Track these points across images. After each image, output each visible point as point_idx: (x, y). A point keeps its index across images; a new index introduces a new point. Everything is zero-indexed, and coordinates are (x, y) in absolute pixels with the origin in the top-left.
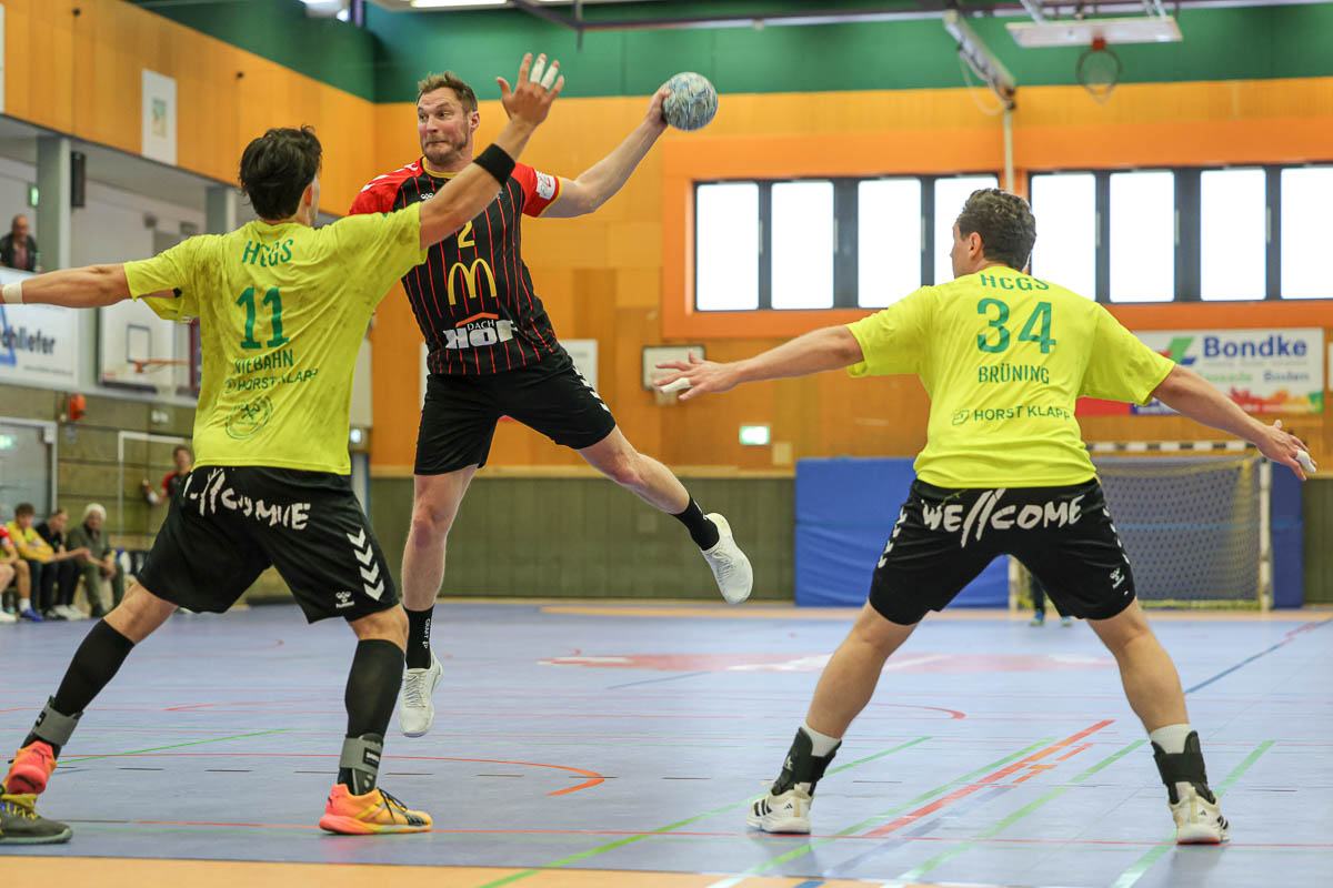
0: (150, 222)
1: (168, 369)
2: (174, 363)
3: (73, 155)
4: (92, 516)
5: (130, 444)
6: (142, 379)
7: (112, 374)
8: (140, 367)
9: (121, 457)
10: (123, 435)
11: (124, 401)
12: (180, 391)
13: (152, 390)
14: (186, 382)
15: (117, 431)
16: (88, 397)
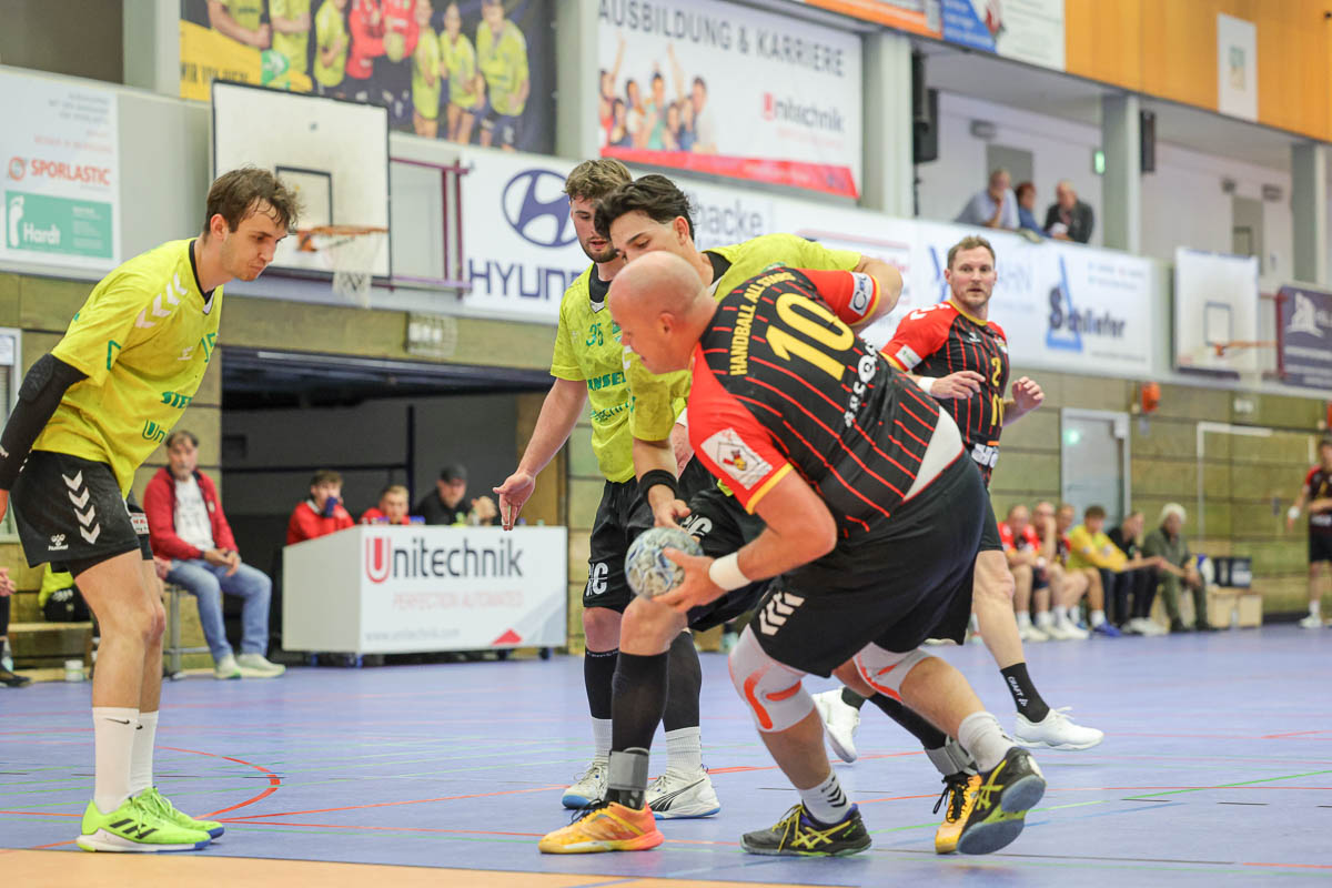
0: (1229, 186)
1: (1253, 352)
2: (1258, 345)
3: (1142, 115)
4: (1170, 518)
5: (1212, 438)
6: (1223, 364)
7: (1190, 358)
8: (1221, 351)
9: (1201, 451)
10: (1203, 427)
11: (1203, 390)
12: (1266, 376)
13: (1234, 375)
14: (1272, 366)
15: (1195, 422)
16: (1164, 386)
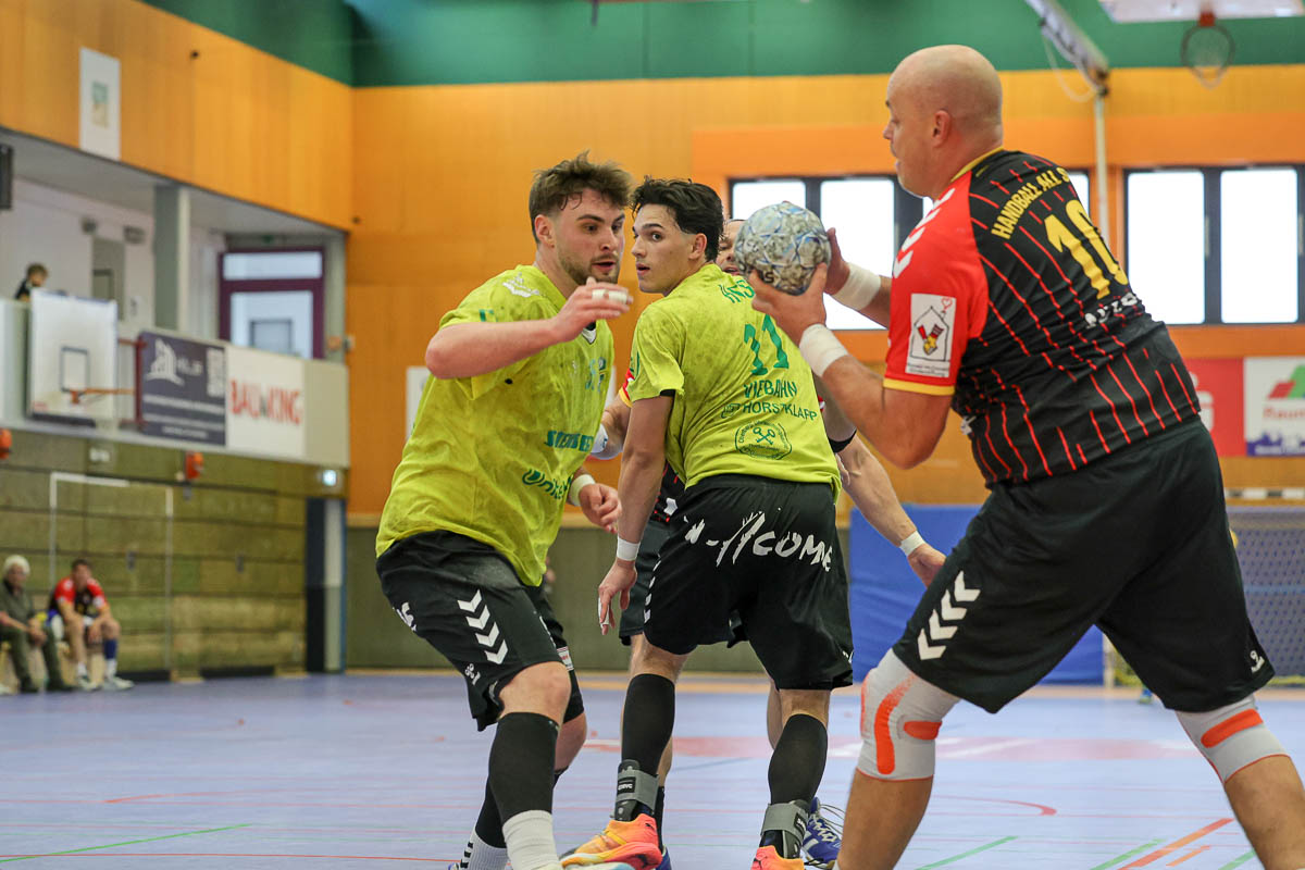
0: (89, 226)
1: (110, 399)
2: (116, 392)
4: (14, 570)
5: (65, 488)
6: (78, 411)
7: (44, 404)
8: (76, 397)
9: (53, 502)
10: (56, 477)
11: (59, 437)
12: (123, 425)
13: (90, 423)
14: (130, 415)
15: (48, 472)
16: (15, 432)
